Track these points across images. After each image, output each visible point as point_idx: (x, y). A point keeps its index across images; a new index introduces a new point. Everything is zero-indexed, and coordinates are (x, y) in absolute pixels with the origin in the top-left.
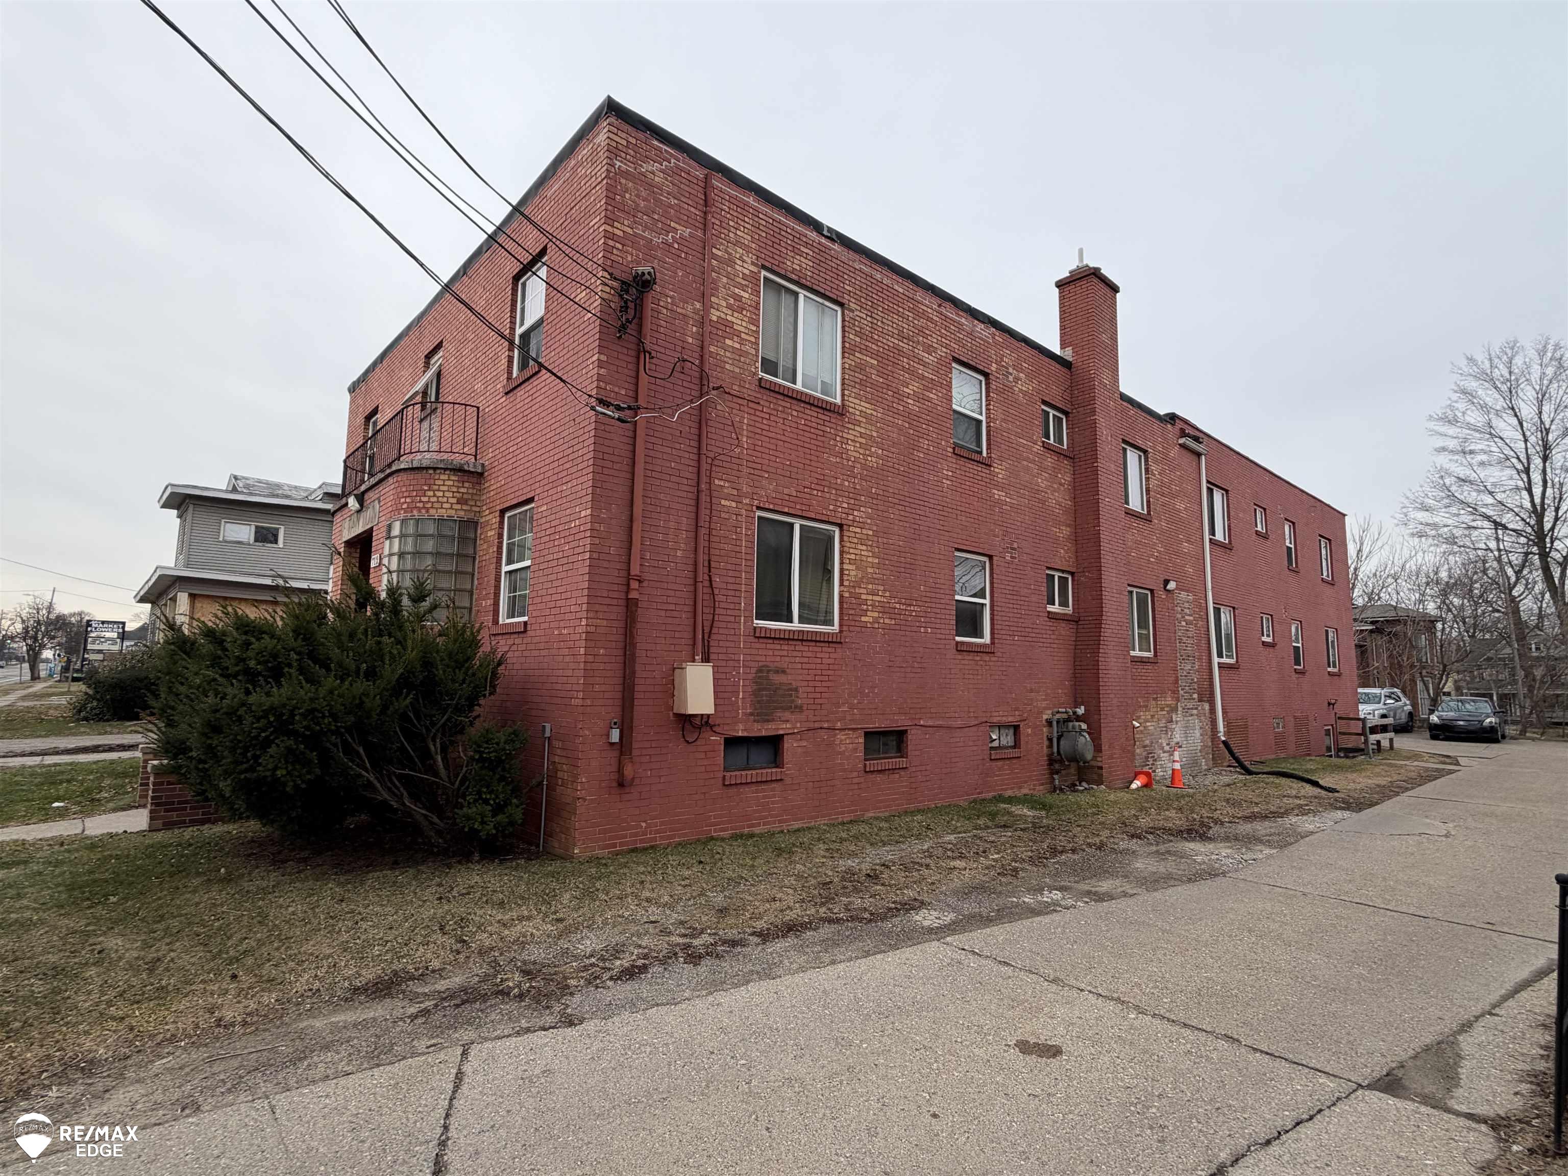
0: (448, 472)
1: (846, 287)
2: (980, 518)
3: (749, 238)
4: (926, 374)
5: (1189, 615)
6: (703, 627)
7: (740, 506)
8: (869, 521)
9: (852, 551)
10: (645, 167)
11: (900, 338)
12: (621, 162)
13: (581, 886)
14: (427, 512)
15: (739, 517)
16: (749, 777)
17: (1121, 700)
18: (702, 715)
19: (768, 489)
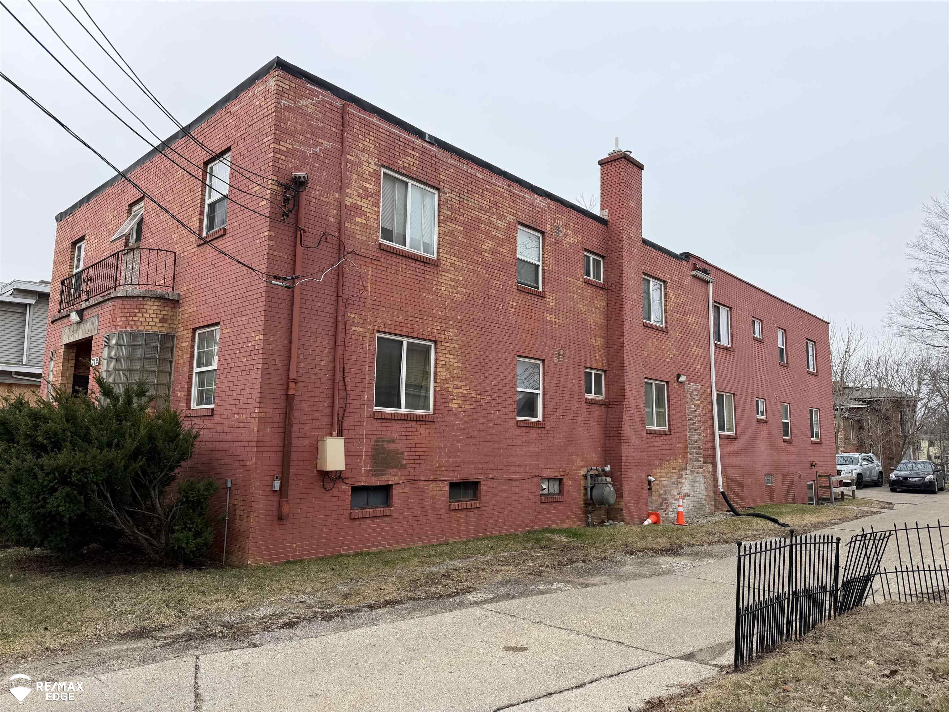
0: (153, 300)
1: (441, 177)
2: (536, 334)
3: (373, 146)
4: (499, 235)
5: (697, 400)
6: (338, 412)
7: (365, 330)
8: (455, 338)
9: (443, 359)
10: (302, 103)
11: (480, 211)
12: (285, 100)
13: (254, 583)
14: (138, 328)
15: (365, 338)
16: (368, 514)
17: (639, 461)
18: (336, 471)
19: (385, 318)
